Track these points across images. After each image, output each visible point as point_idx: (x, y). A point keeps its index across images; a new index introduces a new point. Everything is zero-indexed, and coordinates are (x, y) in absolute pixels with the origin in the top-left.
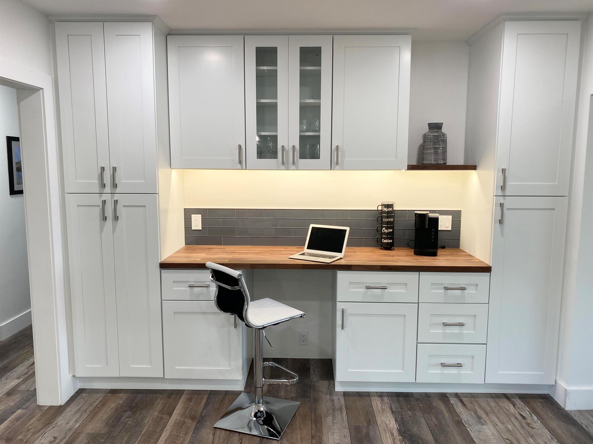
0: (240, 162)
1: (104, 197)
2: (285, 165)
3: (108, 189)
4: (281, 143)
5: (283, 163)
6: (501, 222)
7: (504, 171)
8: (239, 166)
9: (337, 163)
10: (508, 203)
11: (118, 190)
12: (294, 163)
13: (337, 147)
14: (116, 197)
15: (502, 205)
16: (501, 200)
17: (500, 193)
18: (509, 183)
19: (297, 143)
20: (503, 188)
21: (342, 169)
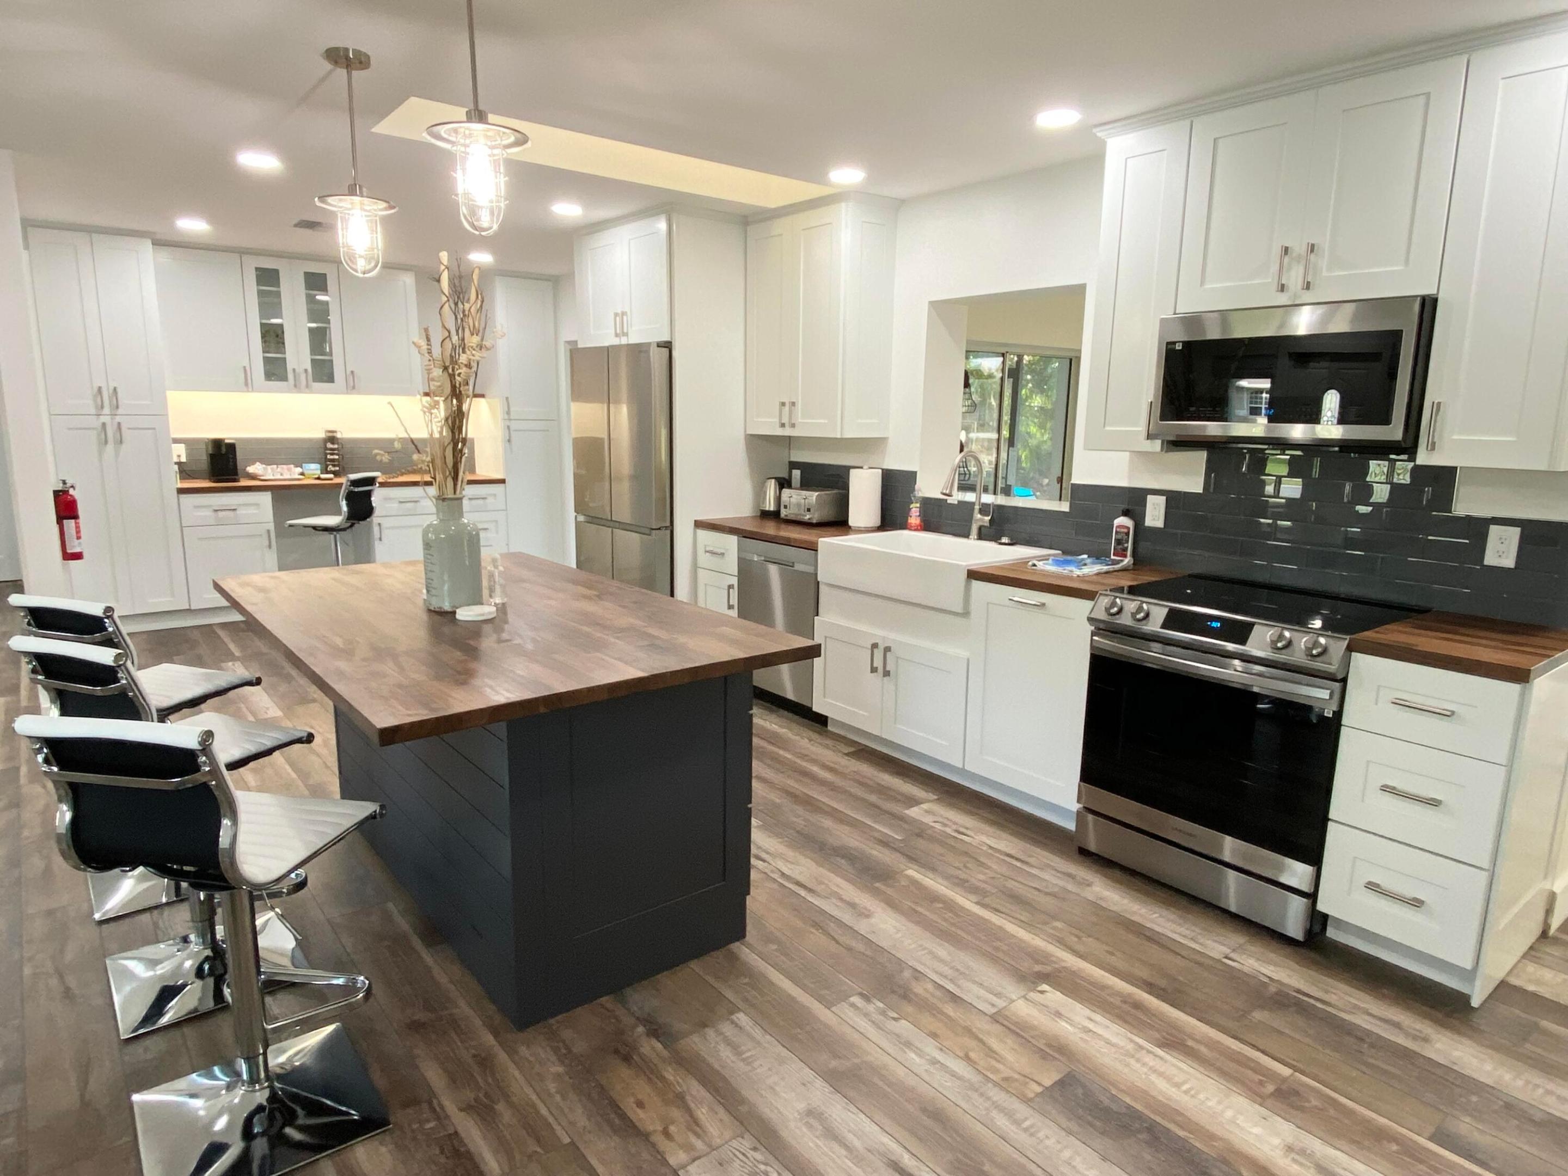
0: (246, 384)
1: (103, 419)
2: (297, 387)
3: (107, 410)
4: (290, 367)
5: (295, 386)
6: (509, 441)
7: (507, 398)
8: (245, 389)
9: (354, 387)
10: (514, 425)
11: (120, 411)
12: (307, 386)
13: (352, 372)
14: (118, 419)
15: (508, 427)
16: (508, 423)
17: (506, 417)
18: (512, 409)
19: (308, 366)
20: (508, 413)
21: (359, 393)
